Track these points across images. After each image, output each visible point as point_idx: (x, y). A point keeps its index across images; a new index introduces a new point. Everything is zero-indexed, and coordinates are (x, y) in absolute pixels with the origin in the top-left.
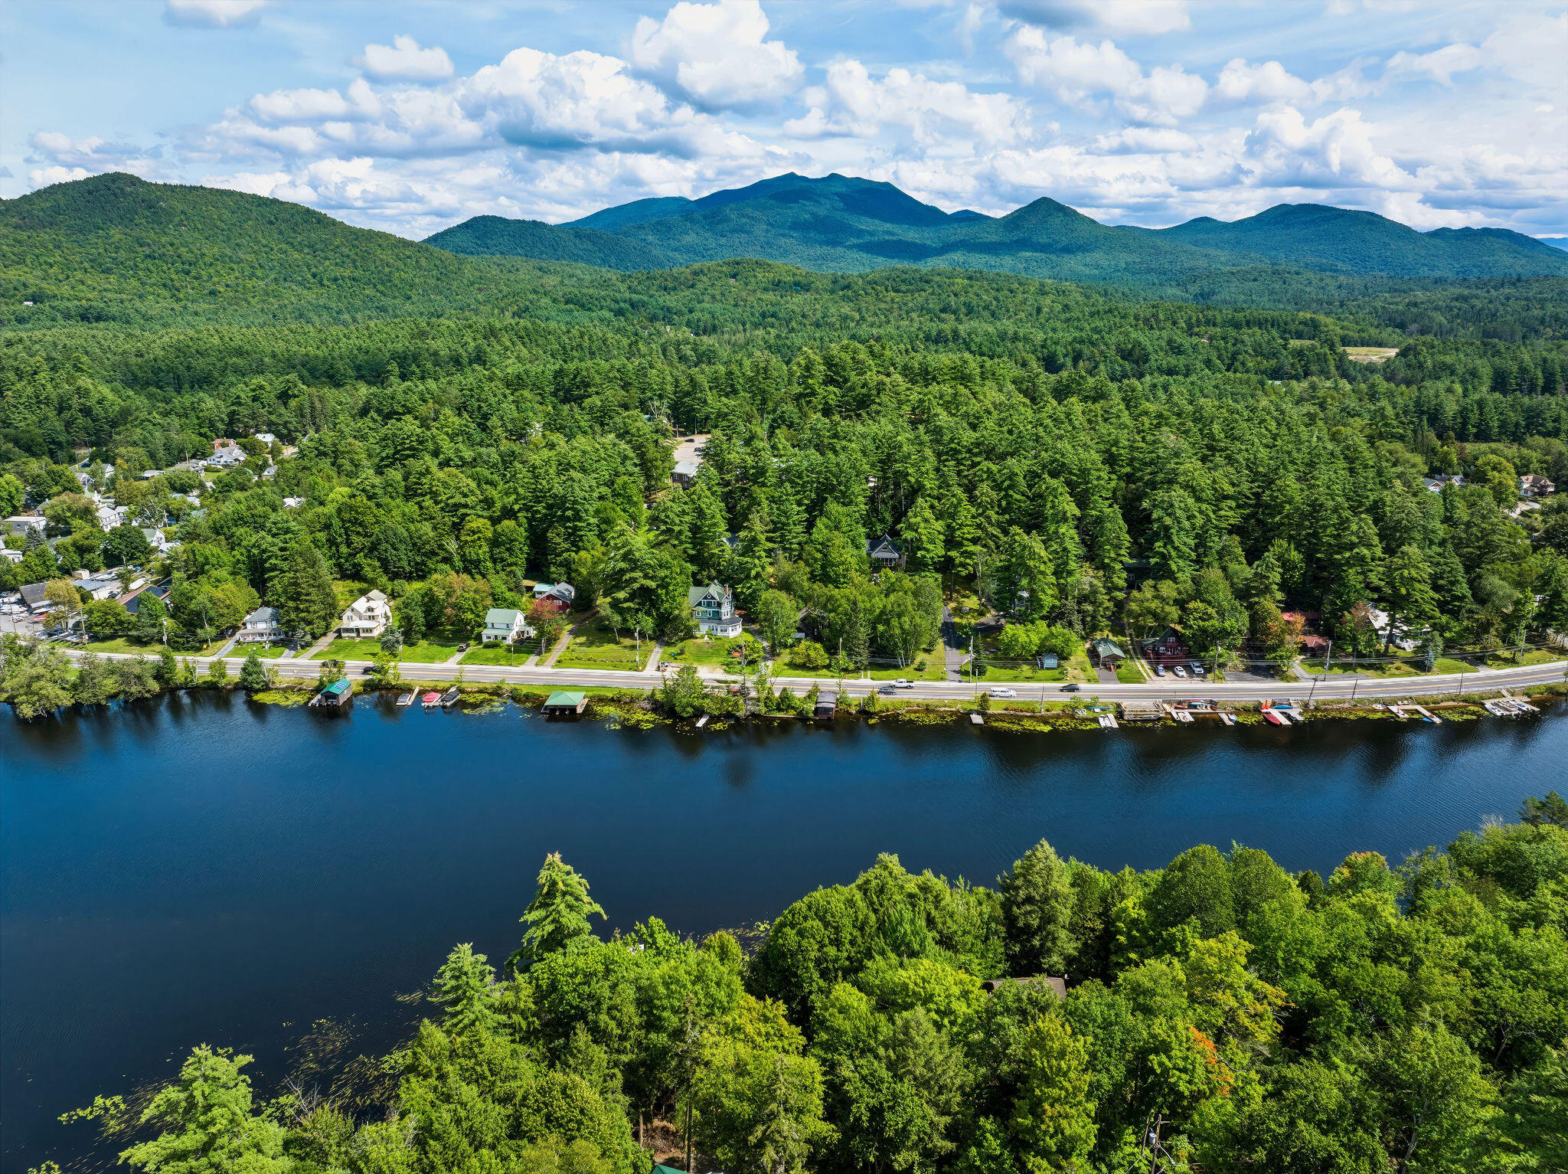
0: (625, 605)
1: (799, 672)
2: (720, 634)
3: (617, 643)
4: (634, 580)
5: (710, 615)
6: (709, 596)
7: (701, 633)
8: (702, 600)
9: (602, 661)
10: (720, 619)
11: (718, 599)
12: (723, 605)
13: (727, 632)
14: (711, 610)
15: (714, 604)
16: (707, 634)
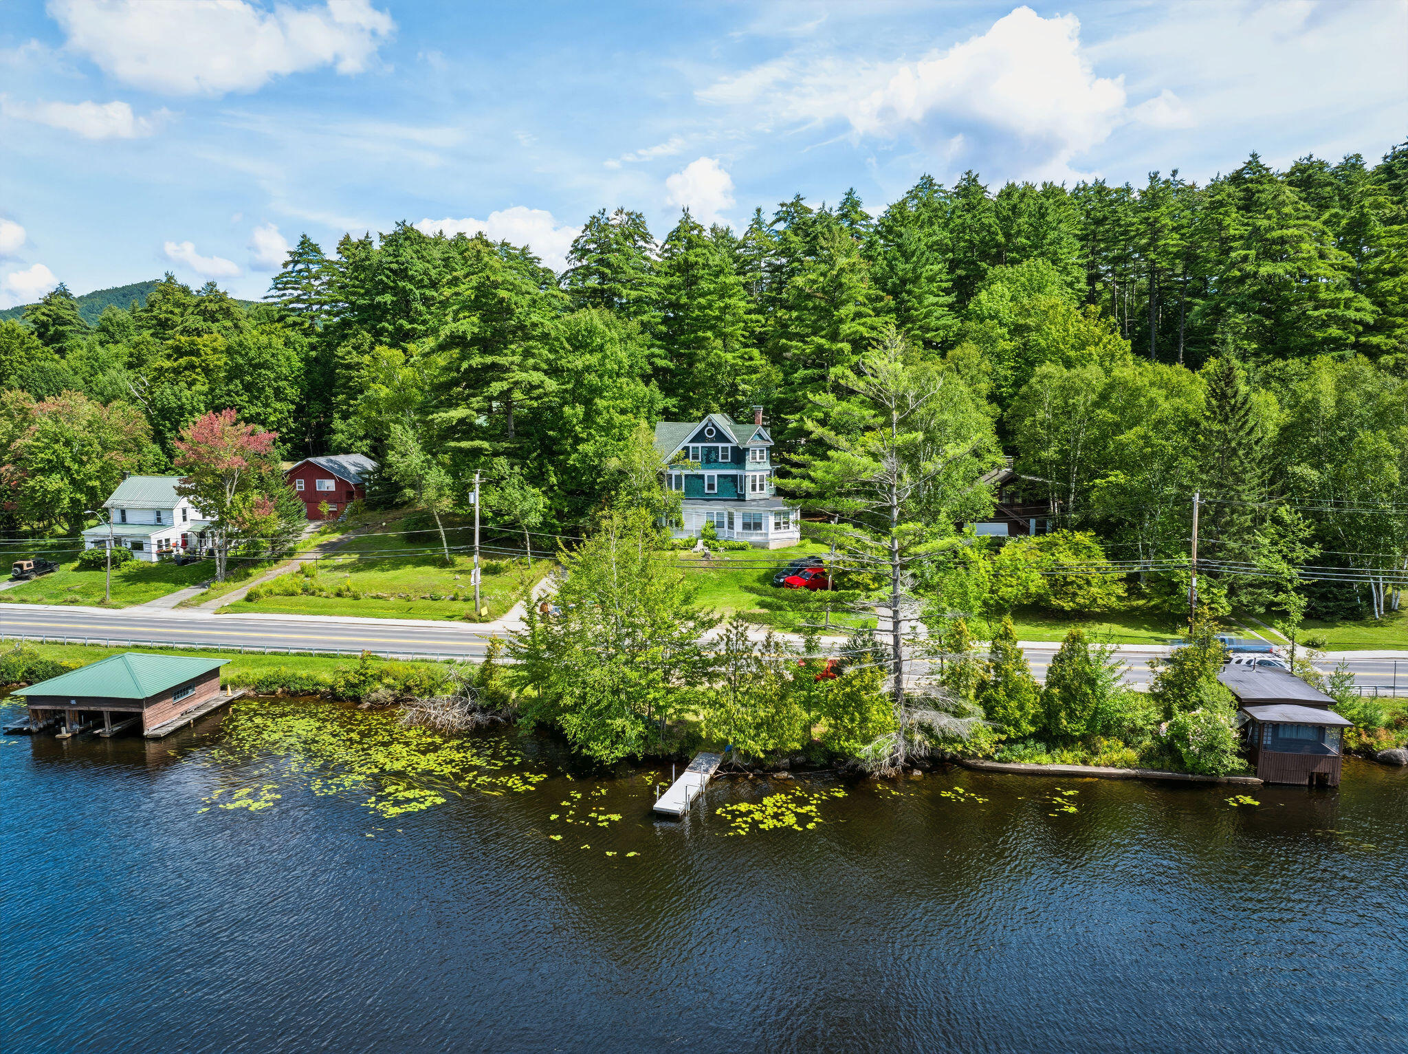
2: (739, 536)
5: (711, 487)
6: (710, 432)
7: (686, 537)
8: (691, 445)
9: (378, 597)
10: (741, 498)
11: (736, 441)
12: (749, 457)
13: (763, 531)
14: (715, 473)
15: (725, 457)
16: (703, 536)
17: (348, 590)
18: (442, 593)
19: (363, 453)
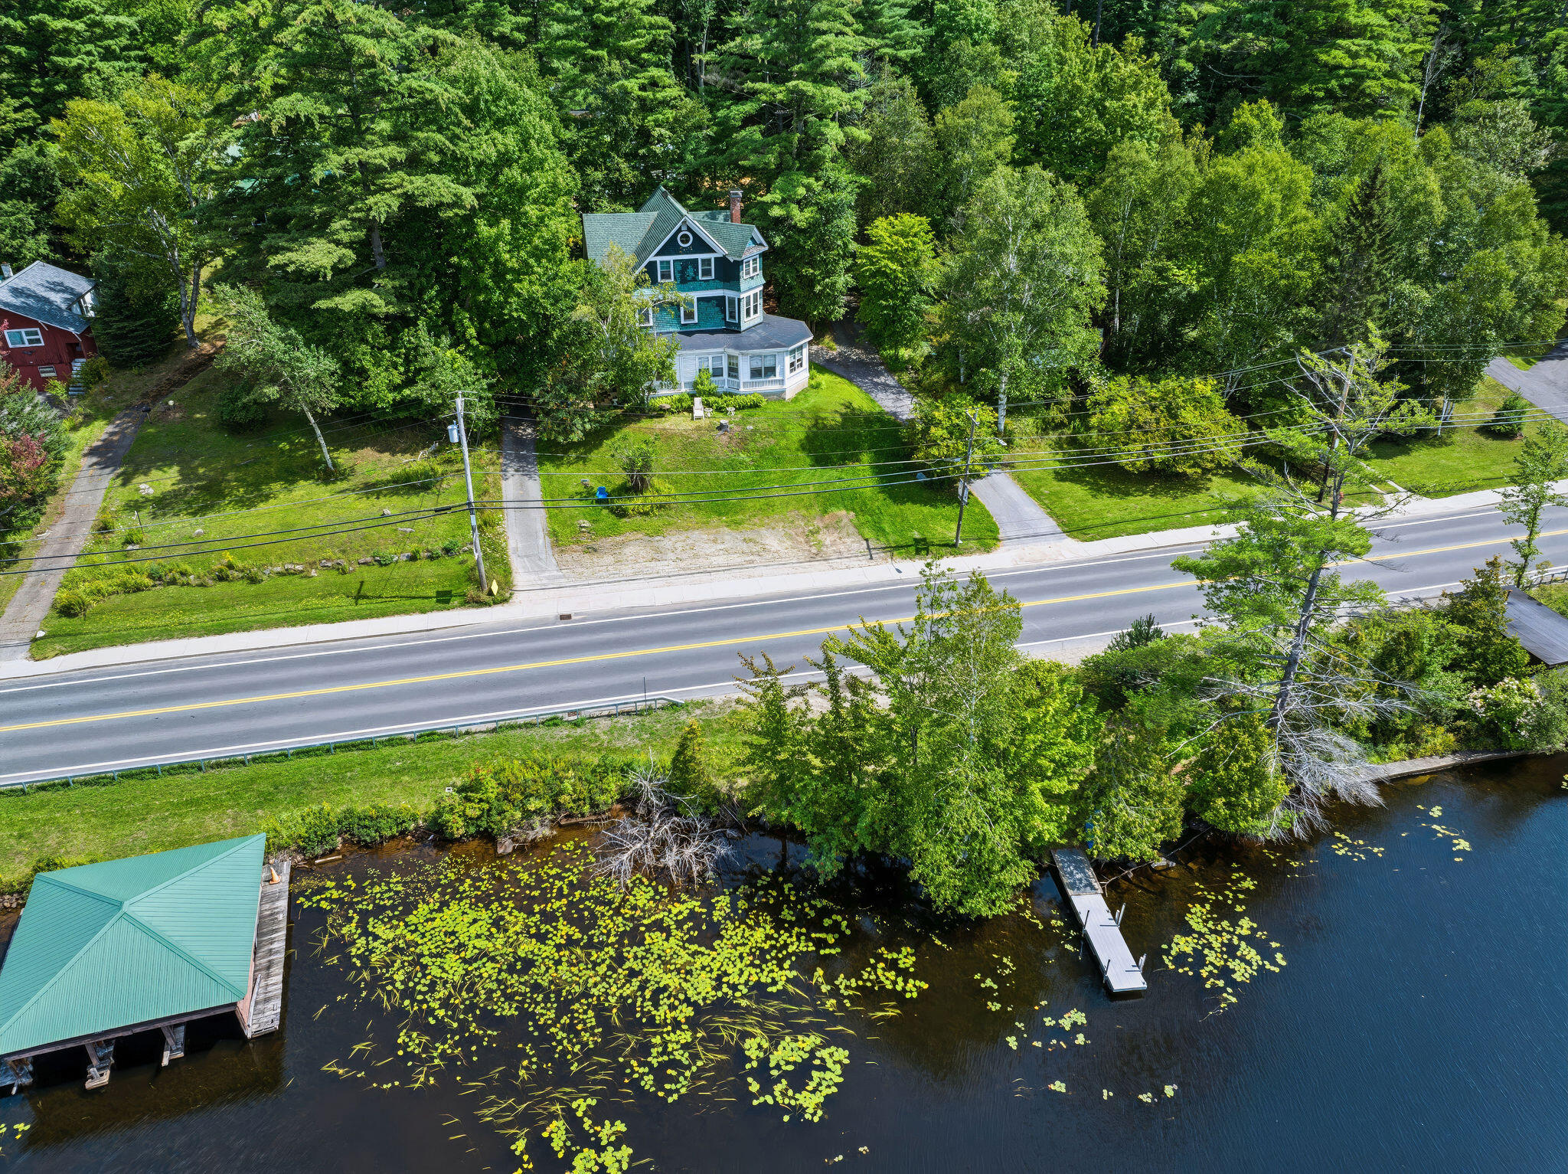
0: (349, 301)
1: (1141, 503)
2: (748, 387)
3: (329, 475)
4: (370, 176)
5: (689, 315)
6: (685, 239)
7: (675, 393)
8: (659, 259)
9: (287, 573)
10: (733, 329)
11: (721, 250)
12: (743, 274)
13: (778, 377)
14: (694, 296)
15: (706, 272)
16: (700, 393)
17: (231, 567)
18: (389, 551)
19: (46, 259)
